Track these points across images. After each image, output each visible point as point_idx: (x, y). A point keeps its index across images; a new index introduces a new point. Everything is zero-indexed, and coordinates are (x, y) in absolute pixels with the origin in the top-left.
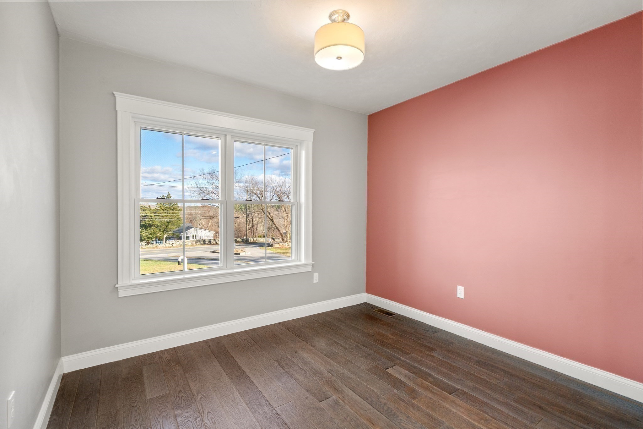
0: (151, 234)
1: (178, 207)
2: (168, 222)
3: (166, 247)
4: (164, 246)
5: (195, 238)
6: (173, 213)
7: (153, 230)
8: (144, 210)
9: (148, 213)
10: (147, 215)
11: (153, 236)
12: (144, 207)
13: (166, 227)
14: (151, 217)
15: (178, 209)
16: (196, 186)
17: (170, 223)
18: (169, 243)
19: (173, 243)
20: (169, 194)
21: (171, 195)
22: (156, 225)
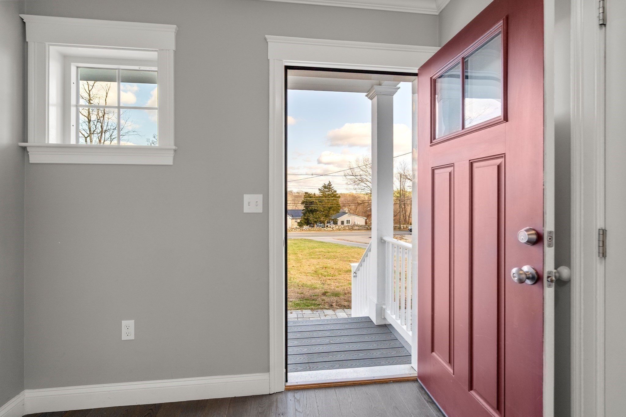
0: (316, 218)
1: (337, 194)
2: (330, 208)
3: (328, 231)
4: (326, 229)
5: (349, 223)
6: (334, 200)
7: (318, 215)
8: (310, 198)
9: (313, 200)
10: (313, 202)
11: (318, 221)
12: (310, 194)
13: (328, 212)
14: (316, 203)
15: (338, 196)
16: (352, 174)
17: (331, 209)
18: (330, 227)
19: (333, 227)
20: (330, 183)
21: (331, 184)
22: (320, 210)
